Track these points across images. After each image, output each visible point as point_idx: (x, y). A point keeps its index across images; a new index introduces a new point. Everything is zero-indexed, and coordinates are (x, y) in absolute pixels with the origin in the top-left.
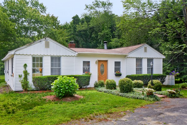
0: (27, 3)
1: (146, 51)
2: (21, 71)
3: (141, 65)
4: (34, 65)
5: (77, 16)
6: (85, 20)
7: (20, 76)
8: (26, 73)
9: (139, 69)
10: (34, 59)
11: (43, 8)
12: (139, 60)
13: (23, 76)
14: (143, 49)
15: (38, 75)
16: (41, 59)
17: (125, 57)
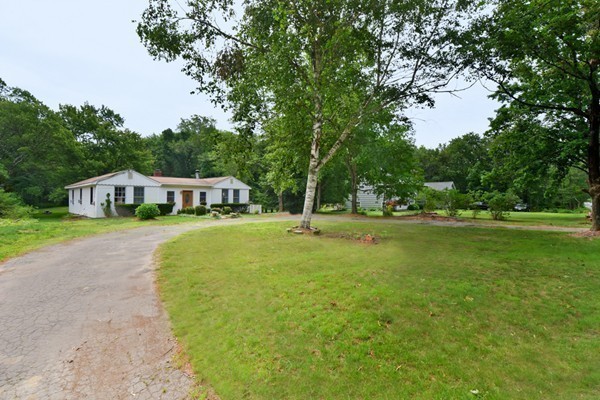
0: (96, 112)
1: (232, 182)
2: (104, 200)
3: (227, 195)
4: (116, 195)
5: (169, 130)
6: (181, 136)
7: (102, 205)
8: (108, 202)
9: (225, 199)
10: (116, 189)
11: (119, 120)
12: (225, 191)
13: (106, 204)
14: (229, 181)
15: (120, 202)
16: (124, 189)
17: (210, 188)
